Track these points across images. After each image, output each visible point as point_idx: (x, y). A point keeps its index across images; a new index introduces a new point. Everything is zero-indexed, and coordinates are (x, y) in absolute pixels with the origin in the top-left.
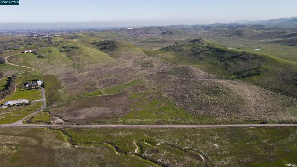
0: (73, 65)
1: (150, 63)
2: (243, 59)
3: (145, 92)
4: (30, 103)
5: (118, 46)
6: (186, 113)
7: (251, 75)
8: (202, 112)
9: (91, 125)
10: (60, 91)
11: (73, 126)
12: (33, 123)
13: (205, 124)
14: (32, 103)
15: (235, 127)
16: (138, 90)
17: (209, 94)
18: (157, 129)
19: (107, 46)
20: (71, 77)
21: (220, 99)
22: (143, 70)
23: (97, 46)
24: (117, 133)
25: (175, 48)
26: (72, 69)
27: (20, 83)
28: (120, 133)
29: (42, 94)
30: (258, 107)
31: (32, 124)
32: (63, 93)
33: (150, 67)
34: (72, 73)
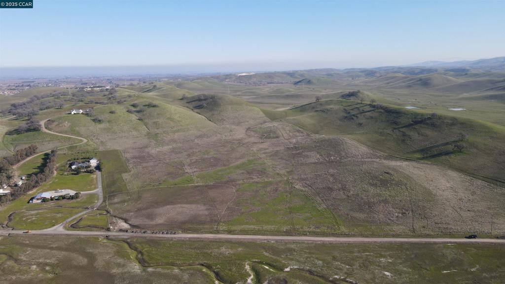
0: (148, 134)
1: (275, 132)
2: (433, 125)
3: (266, 180)
4: (76, 197)
5: (222, 104)
6: (334, 217)
7: (447, 153)
8: (362, 216)
9: (175, 233)
10: (125, 176)
11: (145, 235)
12: (81, 229)
13: (367, 237)
14: (80, 195)
15: (421, 244)
16: (254, 177)
17: (375, 185)
18: (286, 244)
19: (204, 103)
20: (145, 154)
21: (393, 193)
22: (262, 142)
23: (187, 103)
24: (218, 248)
25: (316, 107)
26: (145, 141)
27: (63, 162)
28: (223, 249)
29: (97, 181)
30: (460, 208)
31: (79, 230)
32: (131, 180)
33: (274, 138)
34: (146, 147)
